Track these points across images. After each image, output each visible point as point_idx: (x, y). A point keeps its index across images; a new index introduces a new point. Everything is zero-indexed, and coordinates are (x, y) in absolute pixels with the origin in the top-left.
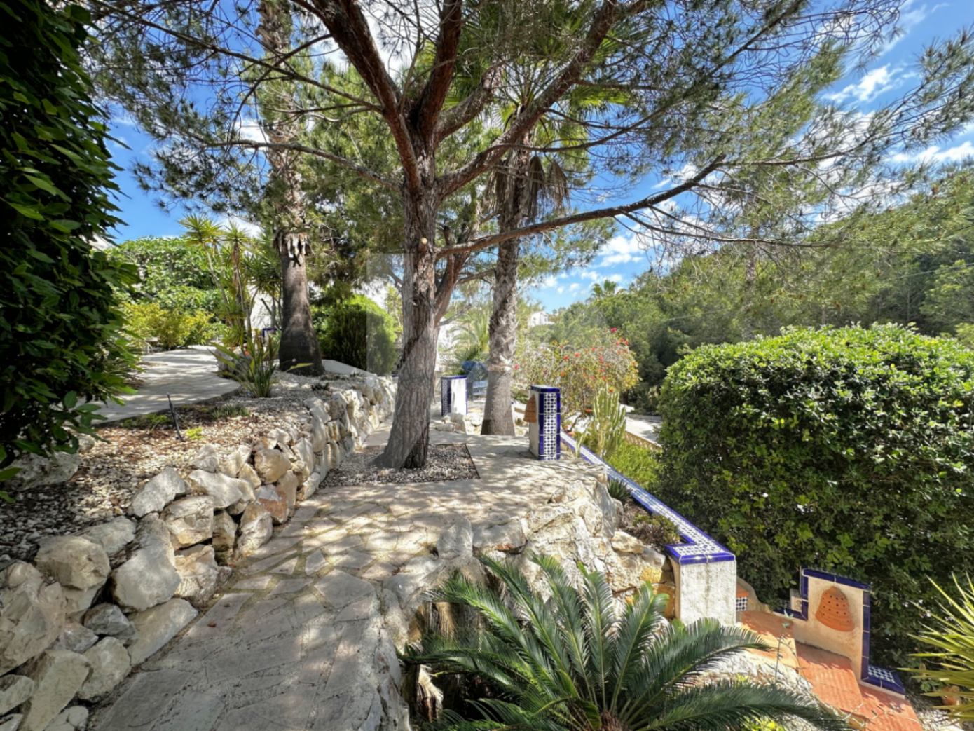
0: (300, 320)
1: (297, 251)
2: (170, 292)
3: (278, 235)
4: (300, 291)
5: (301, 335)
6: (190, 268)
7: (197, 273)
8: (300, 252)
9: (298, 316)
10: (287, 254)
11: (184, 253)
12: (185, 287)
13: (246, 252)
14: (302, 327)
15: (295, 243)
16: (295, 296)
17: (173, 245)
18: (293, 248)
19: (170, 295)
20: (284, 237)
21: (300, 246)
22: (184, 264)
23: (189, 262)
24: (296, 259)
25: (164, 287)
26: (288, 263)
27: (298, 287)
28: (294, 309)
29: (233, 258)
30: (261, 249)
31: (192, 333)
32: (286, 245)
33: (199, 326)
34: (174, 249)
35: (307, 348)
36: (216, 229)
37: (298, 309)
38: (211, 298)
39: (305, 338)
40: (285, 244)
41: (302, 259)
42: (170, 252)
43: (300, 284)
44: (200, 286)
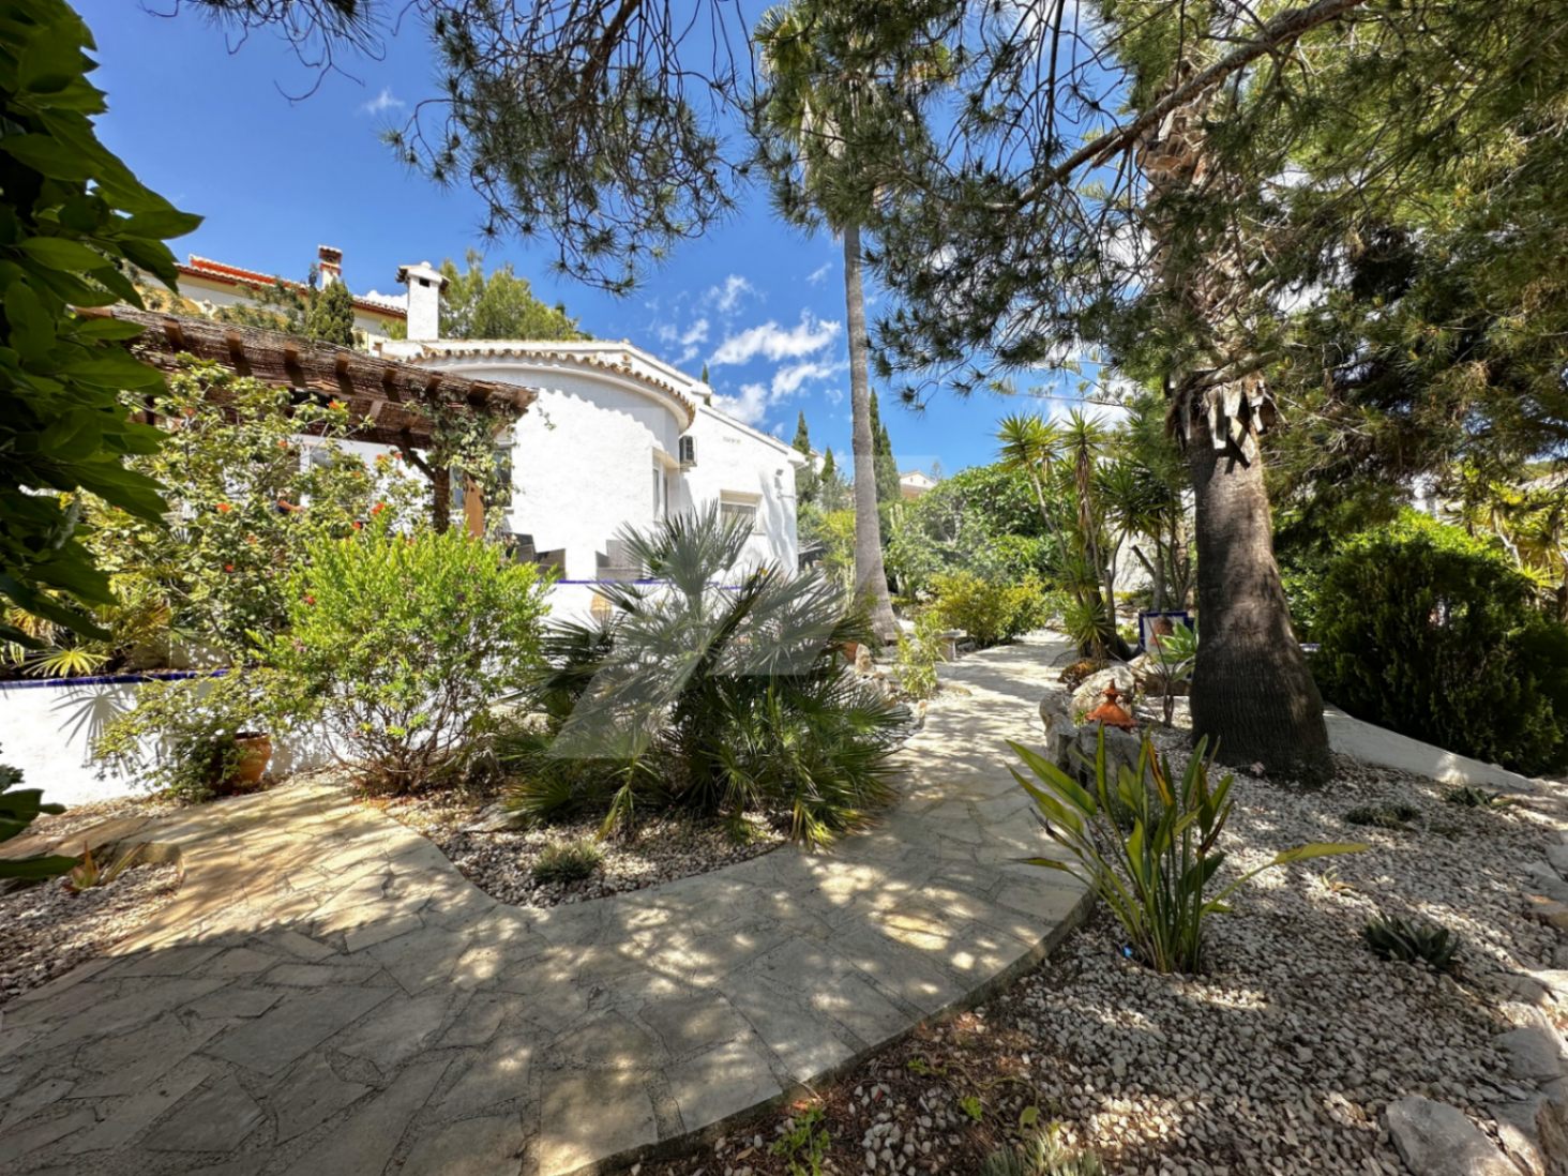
0: (1255, 617)
1: (1236, 428)
2: (989, 547)
3: (1181, 399)
4: (1250, 536)
5: (1261, 659)
6: (1016, 505)
7: (1027, 509)
8: (1247, 428)
9: (1250, 606)
10: (1210, 442)
11: (1007, 482)
12: (1009, 537)
13: (1101, 459)
14: (1261, 638)
15: (1232, 407)
16: (1235, 550)
17: (993, 474)
18: (1224, 423)
19: (989, 553)
20: (1197, 399)
21: (1245, 412)
22: (1007, 501)
23: (1013, 495)
24: (1234, 452)
25: (981, 541)
26: (1212, 465)
27: (1244, 525)
28: (1237, 589)
29: (1078, 474)
30: (1130, 448)
31: (1017, 619)
32: (1205, 420)
33: (1026, 605)
34: (994, 480)
35: (1283, 700)
36: (1048, 431)
37: (1247, 585)
38: (1046, 548)
39: (1273, 668)
40: (1200, 417)
41: (1251, 447)
42: (988, 485)
43: (1250, 517)
44: (1028, 531)
